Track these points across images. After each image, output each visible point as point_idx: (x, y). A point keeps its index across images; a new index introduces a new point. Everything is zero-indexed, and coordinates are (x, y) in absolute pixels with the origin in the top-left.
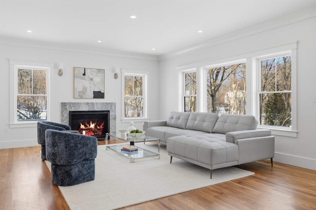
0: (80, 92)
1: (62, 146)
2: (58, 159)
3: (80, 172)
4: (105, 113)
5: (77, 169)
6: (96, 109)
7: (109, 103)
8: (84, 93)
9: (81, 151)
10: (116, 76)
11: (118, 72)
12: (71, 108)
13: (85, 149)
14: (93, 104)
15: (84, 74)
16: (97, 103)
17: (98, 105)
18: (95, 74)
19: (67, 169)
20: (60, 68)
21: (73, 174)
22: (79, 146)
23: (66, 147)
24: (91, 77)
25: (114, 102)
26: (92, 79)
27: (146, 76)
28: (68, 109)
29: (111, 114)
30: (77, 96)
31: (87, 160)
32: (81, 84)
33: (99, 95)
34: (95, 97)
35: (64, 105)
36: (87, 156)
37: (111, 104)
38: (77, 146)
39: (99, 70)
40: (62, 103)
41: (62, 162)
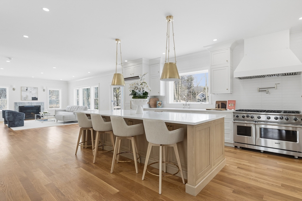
0: (24, 98)
1: (11, 116)
2: (10, 119)
3: (18, 123)
4: (39, 106)
5: (17, 122)
6: (33, 105)
7: (40, 102)
8: (26, 98)
9: (18, 117)
10: (44, 90)
11: (45, 88)
12: (20, 105)
13: (20, 116)
14: (31, 103)
15: (27, 90)
16: (34, 102)
17: (34, 103)
18: (32, 89)
19: (13, 122)
20: (13, 87)
21: (16, 124)
22: (17, 115)
23: (13, 116)
24: (31, 91)
25: (43, 102)
26: (31, 92)
27: (61, 90)
28: (18, 105)
29: (41, 107)
30: (23, 99)
31: (21, 120)
32: (24, 94)
33: (35, 99)
34: (32, 100)
35: (16, 103)
36: (21, 119)
37: (42, 103)
38: (17, 116)
39: (35, 88)
40: (15, 103)
41: (11, 120)
